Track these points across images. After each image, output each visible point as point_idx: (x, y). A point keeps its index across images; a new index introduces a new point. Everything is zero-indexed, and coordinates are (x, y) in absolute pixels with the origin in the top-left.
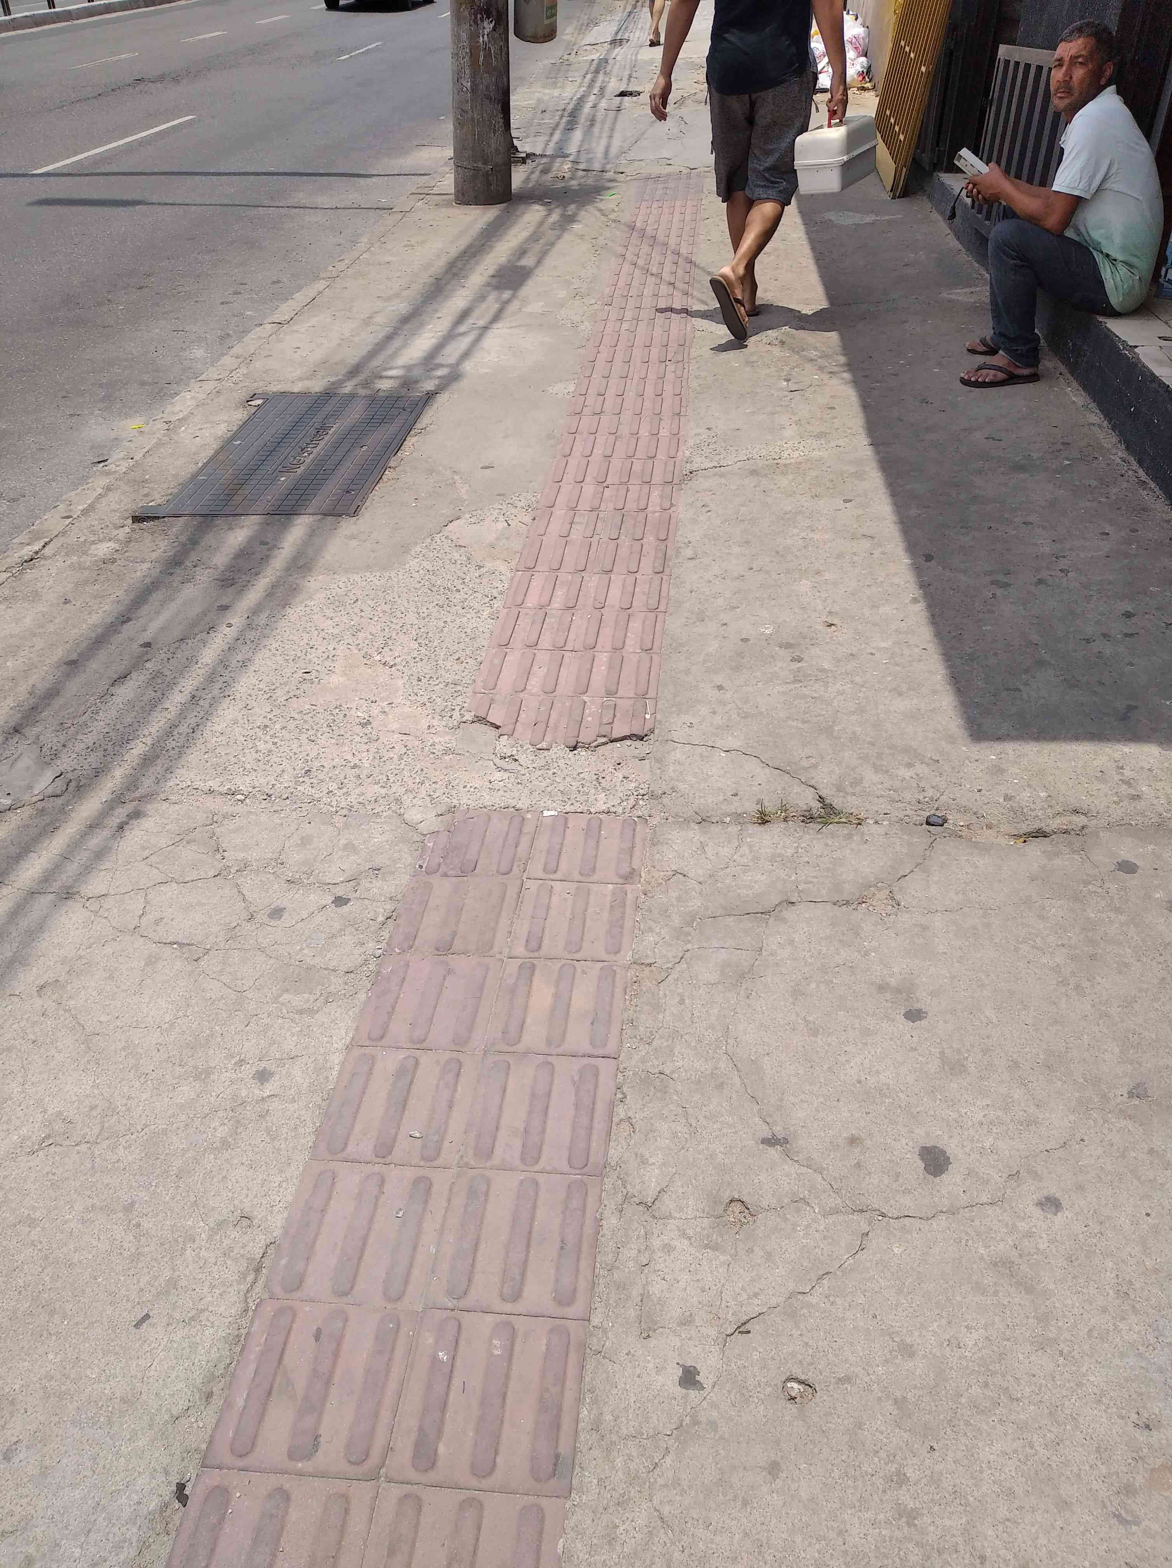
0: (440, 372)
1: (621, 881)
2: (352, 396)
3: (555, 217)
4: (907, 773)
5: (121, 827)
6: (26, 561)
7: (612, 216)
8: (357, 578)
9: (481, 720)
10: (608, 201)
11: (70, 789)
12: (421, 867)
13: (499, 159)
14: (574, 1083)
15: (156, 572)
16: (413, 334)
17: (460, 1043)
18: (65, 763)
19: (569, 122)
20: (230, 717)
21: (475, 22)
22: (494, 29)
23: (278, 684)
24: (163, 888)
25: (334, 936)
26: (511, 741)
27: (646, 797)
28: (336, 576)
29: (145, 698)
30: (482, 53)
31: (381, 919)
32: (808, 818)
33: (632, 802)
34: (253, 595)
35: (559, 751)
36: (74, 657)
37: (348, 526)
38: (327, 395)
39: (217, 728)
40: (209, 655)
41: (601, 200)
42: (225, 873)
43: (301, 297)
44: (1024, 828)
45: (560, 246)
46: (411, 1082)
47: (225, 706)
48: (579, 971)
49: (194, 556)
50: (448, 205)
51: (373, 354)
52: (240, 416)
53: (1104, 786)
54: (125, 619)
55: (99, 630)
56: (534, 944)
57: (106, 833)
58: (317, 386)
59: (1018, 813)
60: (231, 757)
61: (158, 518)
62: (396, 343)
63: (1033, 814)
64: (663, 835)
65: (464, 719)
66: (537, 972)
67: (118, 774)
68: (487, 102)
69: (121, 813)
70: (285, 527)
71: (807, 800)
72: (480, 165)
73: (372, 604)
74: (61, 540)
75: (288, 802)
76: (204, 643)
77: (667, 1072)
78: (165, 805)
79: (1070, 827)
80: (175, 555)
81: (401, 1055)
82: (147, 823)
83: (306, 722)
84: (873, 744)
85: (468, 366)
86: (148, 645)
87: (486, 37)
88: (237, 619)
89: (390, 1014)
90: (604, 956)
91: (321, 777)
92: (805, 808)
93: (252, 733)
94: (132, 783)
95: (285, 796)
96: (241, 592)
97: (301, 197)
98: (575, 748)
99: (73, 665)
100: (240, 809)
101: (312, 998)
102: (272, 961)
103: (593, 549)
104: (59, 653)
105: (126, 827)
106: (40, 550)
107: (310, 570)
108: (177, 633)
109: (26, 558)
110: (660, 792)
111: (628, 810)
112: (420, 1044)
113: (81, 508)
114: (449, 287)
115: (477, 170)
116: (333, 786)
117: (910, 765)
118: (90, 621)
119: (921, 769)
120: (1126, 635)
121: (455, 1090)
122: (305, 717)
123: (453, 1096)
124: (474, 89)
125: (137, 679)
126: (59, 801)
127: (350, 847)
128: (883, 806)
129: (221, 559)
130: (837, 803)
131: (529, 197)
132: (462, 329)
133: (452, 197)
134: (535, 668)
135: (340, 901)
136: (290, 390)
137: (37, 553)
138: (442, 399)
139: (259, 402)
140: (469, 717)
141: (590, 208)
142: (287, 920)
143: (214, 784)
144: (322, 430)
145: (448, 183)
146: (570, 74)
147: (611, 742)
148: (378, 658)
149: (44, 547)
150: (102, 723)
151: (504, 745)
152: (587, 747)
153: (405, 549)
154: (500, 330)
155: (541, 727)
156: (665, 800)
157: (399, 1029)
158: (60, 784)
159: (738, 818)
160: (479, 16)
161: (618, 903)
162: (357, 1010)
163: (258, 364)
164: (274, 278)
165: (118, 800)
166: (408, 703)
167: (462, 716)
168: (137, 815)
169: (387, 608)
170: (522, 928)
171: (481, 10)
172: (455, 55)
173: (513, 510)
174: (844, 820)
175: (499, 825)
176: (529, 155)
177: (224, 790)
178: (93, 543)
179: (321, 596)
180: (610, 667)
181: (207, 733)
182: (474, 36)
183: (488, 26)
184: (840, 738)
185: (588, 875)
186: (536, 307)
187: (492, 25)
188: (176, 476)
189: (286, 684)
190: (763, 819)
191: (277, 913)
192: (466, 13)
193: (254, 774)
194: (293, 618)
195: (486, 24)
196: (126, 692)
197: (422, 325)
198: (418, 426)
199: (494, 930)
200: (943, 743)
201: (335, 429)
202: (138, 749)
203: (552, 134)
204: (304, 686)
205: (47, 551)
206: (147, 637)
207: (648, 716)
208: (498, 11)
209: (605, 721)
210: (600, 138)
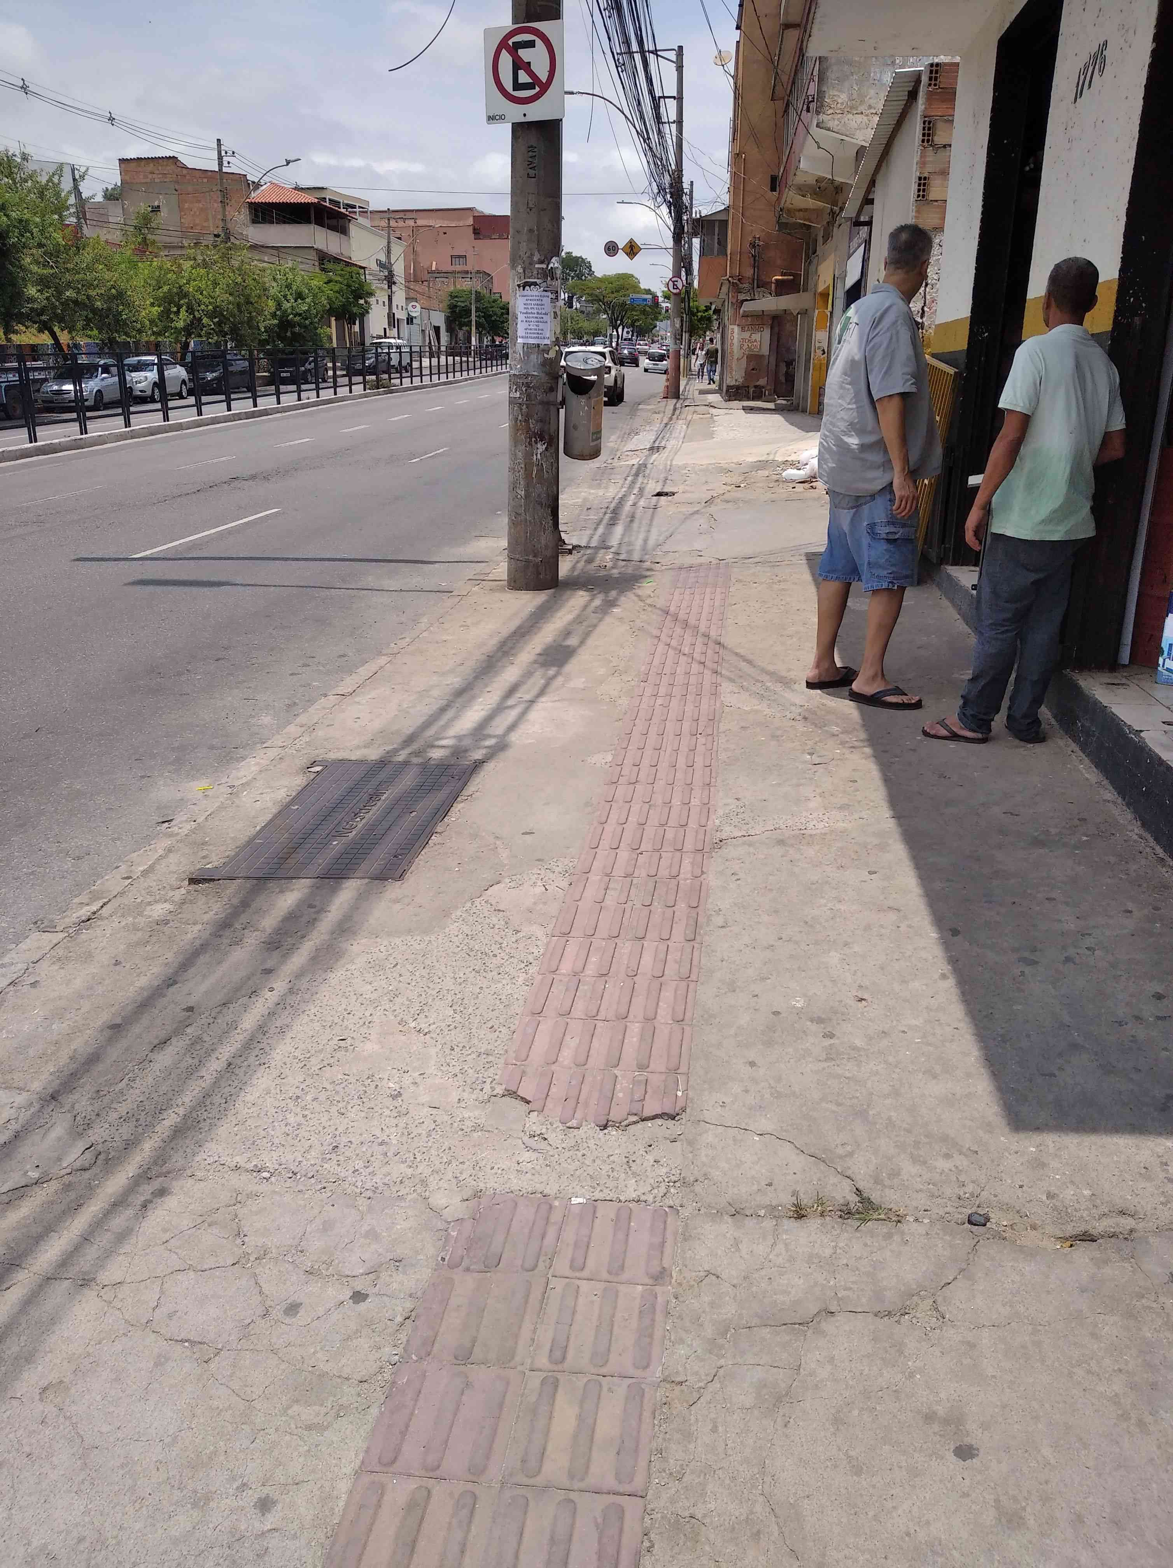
0: (488, 743)
1: (650, 1282)
2: (406, 763)
3: (597, 602)
4: (943, 1164)
5: (144, 1206)
6: (83, 922)
7: (649, 601)
8: (398, 941)
9: (512, 1094)
10: (646, 588)
11: (99, 1162)
12: (443, 1259)
13: (549, 553)
14: (597, 1525)
15: (206, 935)
16: (464, 707)
17: (476, 1472)
18: (97, 1134)
19: (611, 519)
20: (263, 1086)
21: (530, 444)
22: (546, 449)
23: (313, 1052)
24: (180, 1276)
25: (349, 1338)
26: (541, 1118)
27: (678, 1184)
28: (378, 940)
29: (183, 1065)
30: (535, 468)
31: (399, 1319)
32: (846, 1213)
33: (663, 1189)
34: (298, 959)
35: (589, 1130)
36: (118, 1021)
37: (394, 890)
38: (382, 763)
39: (249, 1098)
40: (249, 1022)
41: (639, 587)
42: (243, 1261)
43: (364, 671)
44: (1070, 1230)
45: (602, 627)
46: (422, 1518)
47: (259, 1075)
48: (605, 1389)
49: (244, 918)
50: (501, 589)
51: (426, 725)
52: (300, 781)
53: (1148, 1185)
54: (171, 982)
55: (146, 994)
56: (558, 1354)
57: (130, 1212)
58: (374, 754)
59: (1062, 1214)
60: (260, 1130)
61: (214, 880)
62: (450, 714)
63: (1078, 1214)
64: (696, 1229)
65: (495, 1093)
66: (560, 1390)
67: (148, 1147)
68: (539, 507)
69: (146, 1190)
70: (334, 891)
71: (843, 1193)
72: (531, 558)
73: (411, 968)
74: (119, 900)
75: (313, 1181)
76: (245, 1008)
77: (699, 1516)
78: (190, 1181)
79: (1118, 1230)
80: (226, 918)
81: (412, 1485)
82: (171, 1202)
83: (337, 1093)
84: (909, 1131)
85: (514, 737)
86: (190, 1009)
87: (539, 455)
88: (280, 985)
89: (403, 1434)
90: (631, 1371)
91: (347, 1154)
92: (842, 1201)
93: (283, 1104)
94: (160, 1158)
95: (310, 1175)
96: (286, 956)
97: (370, 580)
98: (605, 1127)
99: (116, 1029)
100: (264, 1187)
101: (323, 1410)
102: (283, 1366)
103: (627, 915)
104: (105, 1017)
105: (150, 1206)
106: (98, 910)
107: (354, 933)
108: (219, 997)
109: (84, 918)
110: (692, 1179)
111: (658, 1199)
112: (433, 1471)
113: (141, 869)
114: (500, 664)
115: (527, 561)
116: (359, 1164)
117: (947, 1156)
118: (138, 984)
119: (961, 1161)
120: (1159, 1018)
121: (468, 1531)
122: (338, 1088)
123: (465, 1538)
124: (527, 496)
125: (177, 1045)
126: (87, 1175)
127: (372, 1235)
128: (921, 1201)
129: (269, 922)
130: (875, 1197)
131: (575, 583)
132: (510, 702)
133: (505, 583)
134: (567, 1038)
135: (358, 1297)
136: (347, 757)
137: (94, 913)
138: (489, 767)
139: (318, 769)
140: (499, 1090)
141: (630, 595)
142: (303, 1317)
143: (240, 1160)
144: (374, 796)
145: (502, 570)
146: (613, 476)
147: (643, 1120)
148: (413, 1025)
149: (102, 907)
150: (137, 1091)
151: (534, 1123)
152: (618, 1125)
153: (446, 913)
154: (545, 703)
155: (572, 1103)
156: (698, 1188)
157: (411, 1453)
158: (88, 1155)
159: (772, 1210)
160: (533, 439)
161: (648, 1309)
162: (368, 1427)
163: (320, 733)
164: (341, 653)
165: (144, 1176)
166: (440, 1074)
167: (493, 1089)
168: (162, 1192)
169: (424, 973)
170: (546, 1336)
171: (535, 435)
172: (512, 470)
173: (551, 876)
174: (882, 1216)
175: (526, 1213)
176: (574, 547)
177: (250, 1166)
178: (149, 904)
179: (360, 961)
180: (642, 1038)
181: (239, 1105)
182: (528, 455)
183: (541, 447)
184: (875, 1123)
185: (617, 1274)
186: (578, 682)
187: (544, 447)
188: (234, 839)
189: (321, 1051)
190: (799, 1214)
191: (293, 1309)
192: (523, 437)
193: (282, 1149)
194: (333, 982)
195: (539, 445)
196: (165, 1058)
197: (473, 698)
198: (465, 793)
199: (516, 1336)
200: (981, 1133)
201: (387, 796)
202: (171, 1119)
203: (596, 529)
204: (338, 1055)
205: (105, 912)
206: (191, 1001)
207: (679, 1094)
208: (550, 435)
209: (636, 1097)
210: (638, 532)
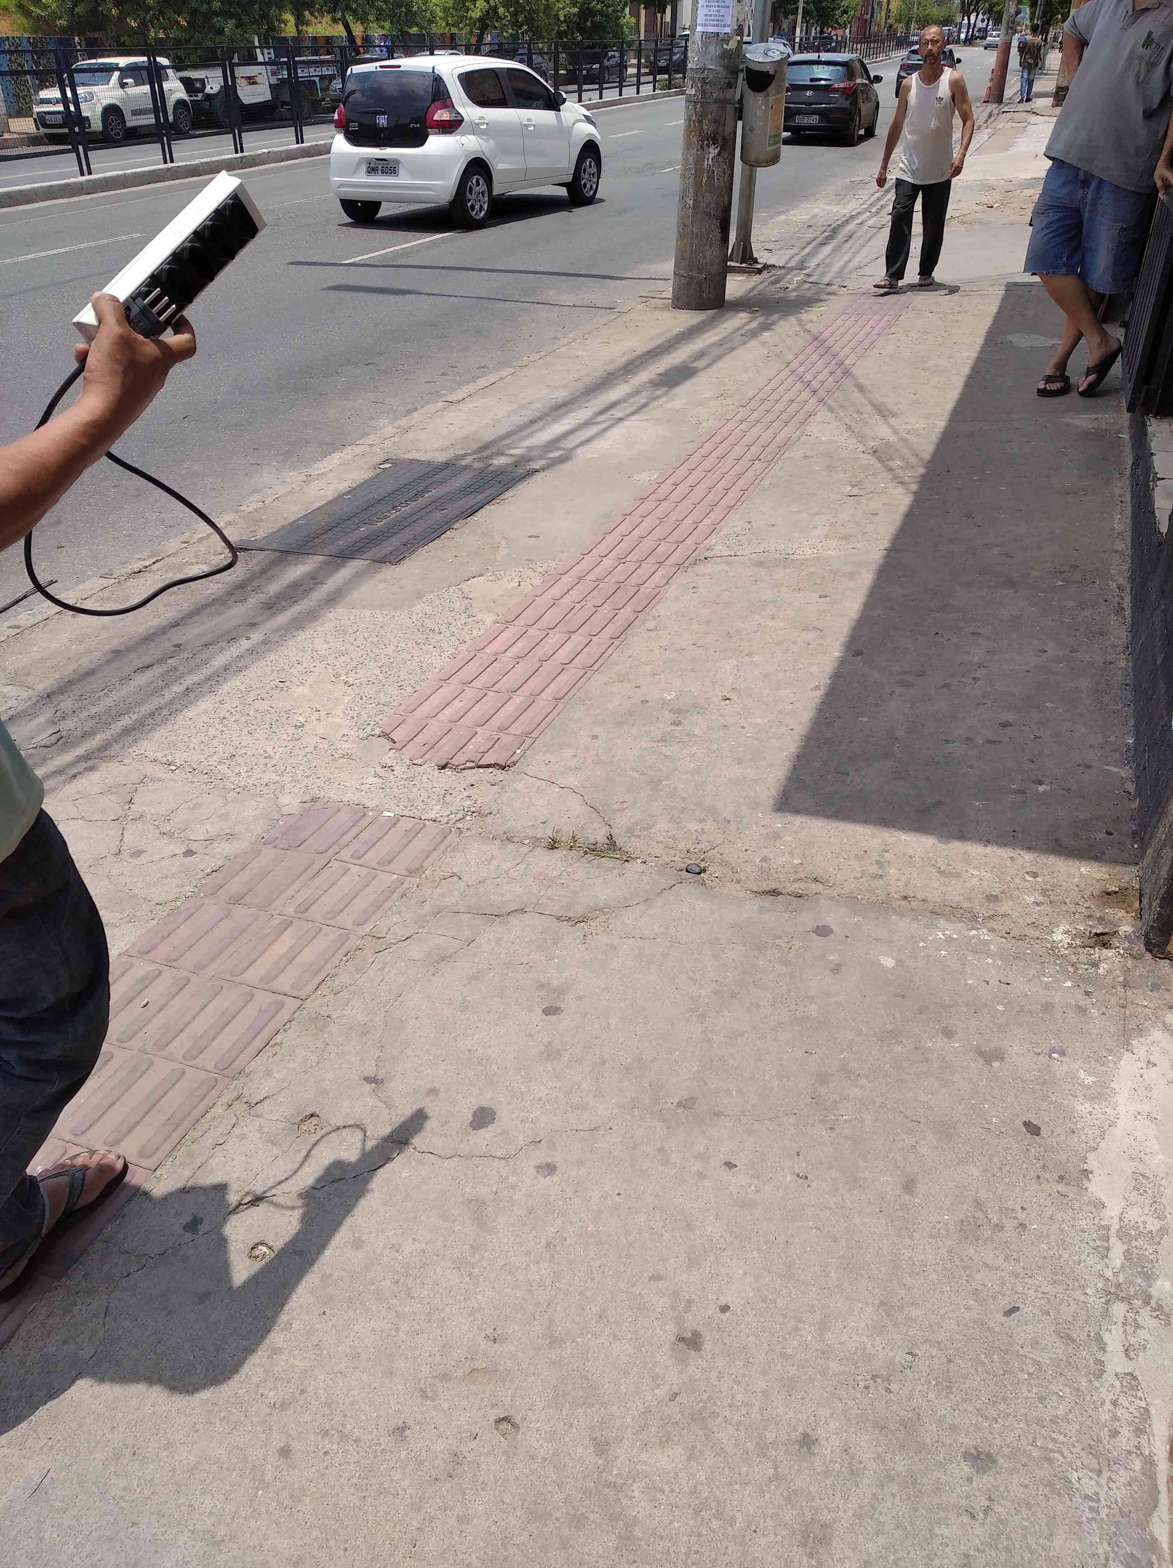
0: (553, 455)
1: (406, 873)
2: (466, 468)
3: (754, 325)
4: (693, 826)
5: (75, 776)
6: (135, 573)
7: (808, 327)
8: (368, 613)
9: (385, 735)
10: (813, 315)
11: (59, 743)
12: (263, 838)
13: (714, 269)
14: (260, 1011)
15: (221, 592)
16: (555, 420)
17: (200, 967)
18: (66, 725)
19: (827, 238)
20: (204, 707)
21: (702, 148)
22: (719, 154)
23: (254, 687)
24: (71, 822)
25: (167, 877)
26: (397, 755)
27: (475, 814)
28: (354, 611)
29: (155, 685)
30: (705, 175)
31: (209, 871)
32: (593, 850)
33: (459, 816)
34: (281, 619)
35: (429, 769)
36: (122, 648)
37: (388, 572)
38: (447, 465)
39: (190, 714)
40: (219, 660)
41: (807, 311)
42: (121, 819)
43: (482, 382)
44: (765, 886)
45: (741, 350)
46: (147, 987)
47: (206, 699)
48: (323, 933)
49: (256, 583)
50: (665, 308)
51: (508, 435)
52: (367, 475)
54: (175, 624)
55: (152, 631)
56: (303, 908)
57: (64, 778)
58: (441, 457)
59: (765, 873)
60: (186, 737)
61: (248, 550)
62: (536, 427)
63: (777, 876)
64: (467, 845)
65: (373, 733)
66: (290, 929)
67: (98, 739)
68: (707, 218)
69: (84, 765)
70: (338, 567)
71: (597, 834)
72: (695, 274)
73: (366, 634)
74: (171, 559)
75: (206, 776)
76: (222, 649)
77: (334, 1017)
78: (117, 764)
79: (806, 892)
80: (243, 580)
81: (153, 967)
82: (95, 776)
83: (256, 718)
84: (684, 799)
85: (581, 452)
86: (179, 646)
87: (710, 160)
88: (256, 637)
89: (163, 939)
90: (350, 926)
91: (239, 761)
92: (592, 841)
93: (212, 721)
94: (105, 747)
95: (205, 772)
96: (274, 615)
98: (444, 767)
99: (117, 654)
100: (169, 775)
101: (121, 916)
102: (110, 886)
103: (574, 611)
104: (114, 644)
105: (78, 776)
106: (150, 565)
107: (336, 603)
108: (205, 640)
109: (135, 570)
110: (487, 811)
111: (452, 822)
112: (171, 963)
113: (200, 536)
114: (615, 381)
115: (691, 278)
116: (243, 769)
117: (702, 821)
118: (149, 624)
119: (710, 825)
121: (172, 999)
122: (258, 716)
123: (167, 1003)
124: (695, 206)
125: (157, 670)
126: (47, 750)
127: (225, 817)
128: (658, 850)
129: (274, 588)
130: (619, 843)
131: (740, 305)
132: (600, 419)
134: (457, 701)
135: (189, 853)
136: (419, 458)
137: (147, 567)
138: (542, 474)
139: (387, 466)
140: (377, 731)
141: (792, 319)
142: (142, 860)
143: (159, 755)
144: (423, 492)
147: (478, 767)
148: (344, 678)
149: (154, 563)
150: (111, 699)
151: (389, 758)
152: (455, 768)
153: (420, 595)
154: (633, 423)
155: (426, 748)
156: (489, 819)
157: (164, 950)
158: (54, 738)
159: (536, 841)
160: (706, 142)
161: (391, 890)
162: (144, 931)
163: (410, 436)
164: (483, 364)
165: (87, 757)
166: (342, 716)
167: (373, 730)
168: (92, 769)
169: (375, 640)
170: (303, 896)
171: (707, 137)
172: (683, 176)
173: (531, 574)
174: (618, 856)
175: (344, 816)
176: (766, 267)
177: (164, 760)
178: (192, 564)
179: (331, 625)
180: (517, 708)
181: (180, 717)
182: (699, 160)
183: (713, 151)
184: (661, 791)
185: (383, 865)
186: (676, 405)
187: (717, 151)
188: (285, 519)
189: (261, 688)
190: (553, 845)
191: (137, 853)
192: (695, 140)
193: (193, 751)
194: (299, 639)
195: (711, 149)
196: (142, 679)
197: (568, 413)
198: (501, 497)
199: (281, 893)
200: (745, 808)
201: (434, 493)
202: (126, 721)
203: (803, 248)
204: (274, 692)
205: (154, 567)
206: (181, 640)
207: (518, 751)
208: (724, 138)
209: (481, 750)
210: (846, 252)
